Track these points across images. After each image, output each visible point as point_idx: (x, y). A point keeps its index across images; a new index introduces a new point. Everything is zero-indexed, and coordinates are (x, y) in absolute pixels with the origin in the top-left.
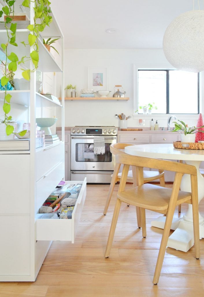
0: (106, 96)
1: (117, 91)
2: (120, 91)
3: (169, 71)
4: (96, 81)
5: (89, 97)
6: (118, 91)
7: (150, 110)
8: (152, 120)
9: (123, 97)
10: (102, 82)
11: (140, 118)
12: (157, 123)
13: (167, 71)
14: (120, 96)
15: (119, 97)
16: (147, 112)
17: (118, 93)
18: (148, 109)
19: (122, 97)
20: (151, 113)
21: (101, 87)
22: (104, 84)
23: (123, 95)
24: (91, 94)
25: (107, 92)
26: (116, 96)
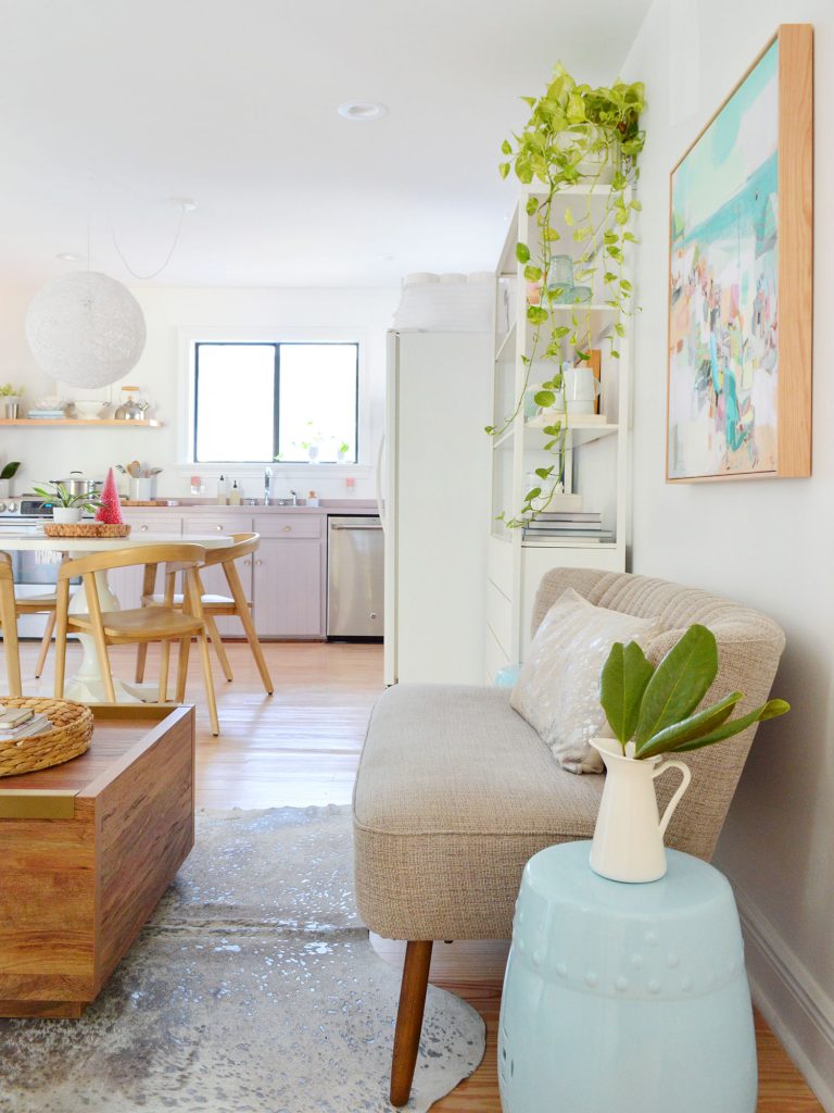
0: (98, 415)
1: (125, 401)
2: (135, 401)
5: (47, 417)
6: (130, 402)
8: (222, 479)
9: (142, 418)
11: (196, 474)
12: (235, 486)
13: (277, 345)
14: (132, 416)
15: (128, 416)
17: (129, 406)
19: (137, 417)
23: (142, 413)
24: (55, 410)
25: (99, 406)
26: (121, 415)
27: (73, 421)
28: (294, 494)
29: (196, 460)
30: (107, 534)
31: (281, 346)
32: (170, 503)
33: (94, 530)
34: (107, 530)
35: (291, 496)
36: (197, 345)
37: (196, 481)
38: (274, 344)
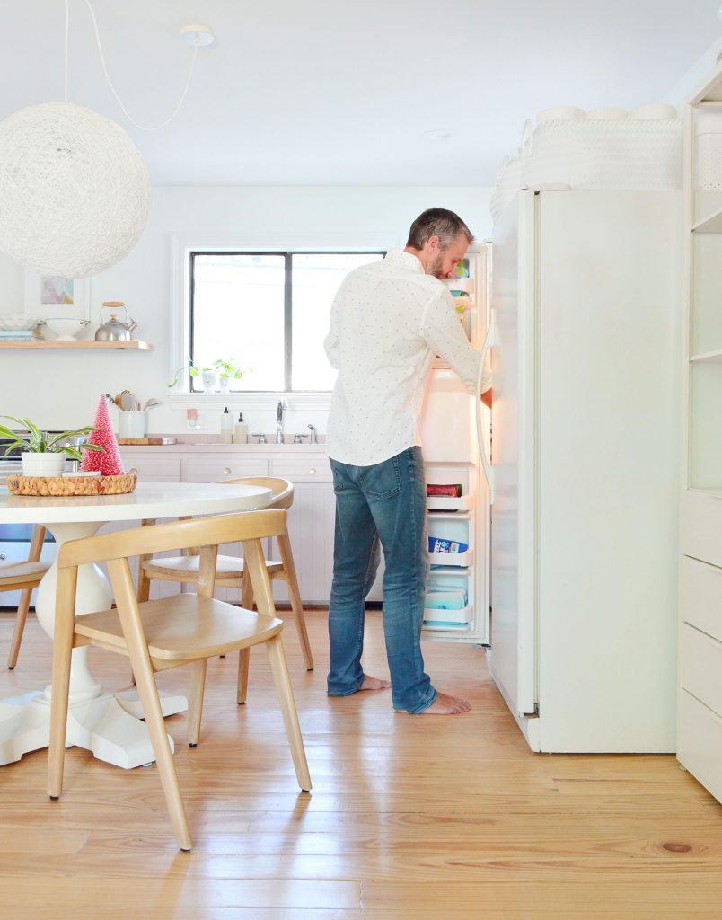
0: (75, 336)
1: (108, 319)
2: (120, 319)
3: (293, 256)
4: (50, 290)
5: (12, 339)
6: (113, 320)
7: (224, 377)
8: (226, 411)
9: (128, 339)
10: (72, 293)
11: (192, 406)
12: (241, 420)
13: (287, 256)
14: (116, 336)
15: (111, 338)
16: (217, 386)
17: (112, 325)
18: (217, 377)
19: (122, 338)
20: (227, 390)
21: (66, 306)
22: (76, 298)
23: (128, 333)
24: (22, 330)
25: (76, 325)
26: (103, 336)
27: (43, 342)
28: (312, 428)
29: (192, 389)
30: (112, 491)
31: (294, 256)
32: (165, 441)
33: (94, 485)
34: (112, 484)
35: (308, 432)
36: (193, 254)
37: (192, 414)
38: (284, 254)
